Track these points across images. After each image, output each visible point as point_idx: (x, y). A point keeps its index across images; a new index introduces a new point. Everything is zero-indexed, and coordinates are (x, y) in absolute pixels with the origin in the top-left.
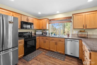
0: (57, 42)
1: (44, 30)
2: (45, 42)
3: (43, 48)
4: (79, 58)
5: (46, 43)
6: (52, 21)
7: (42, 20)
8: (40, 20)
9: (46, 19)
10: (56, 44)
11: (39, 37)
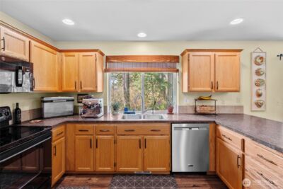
0: (145, 137)
1: (86, 95)
2: (94, 144)
3: (88, 169)
4: (208, 174)
5: (98, 150)
6: (116, 64)
7: (76, 54)
8: (63, 54)
9: (97, 53)
10: (143, 144)
11: (61, 129)
